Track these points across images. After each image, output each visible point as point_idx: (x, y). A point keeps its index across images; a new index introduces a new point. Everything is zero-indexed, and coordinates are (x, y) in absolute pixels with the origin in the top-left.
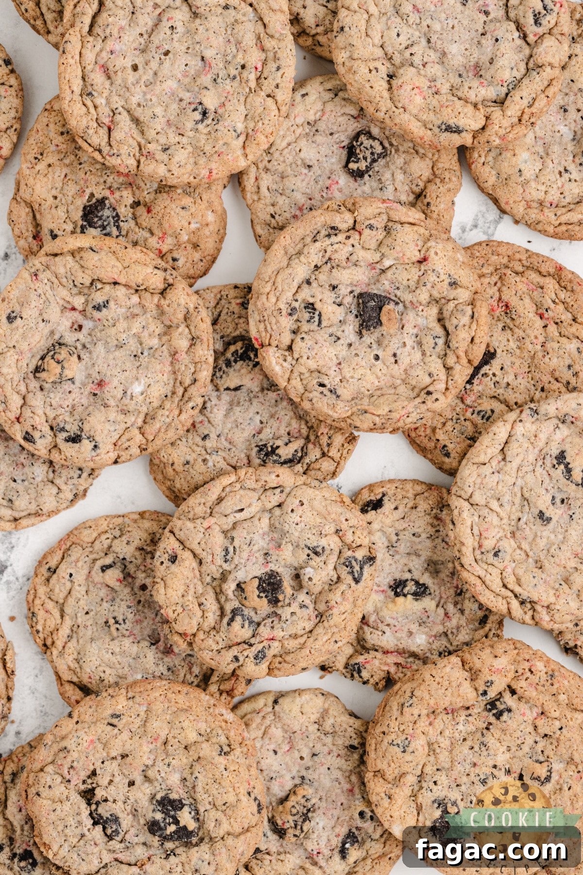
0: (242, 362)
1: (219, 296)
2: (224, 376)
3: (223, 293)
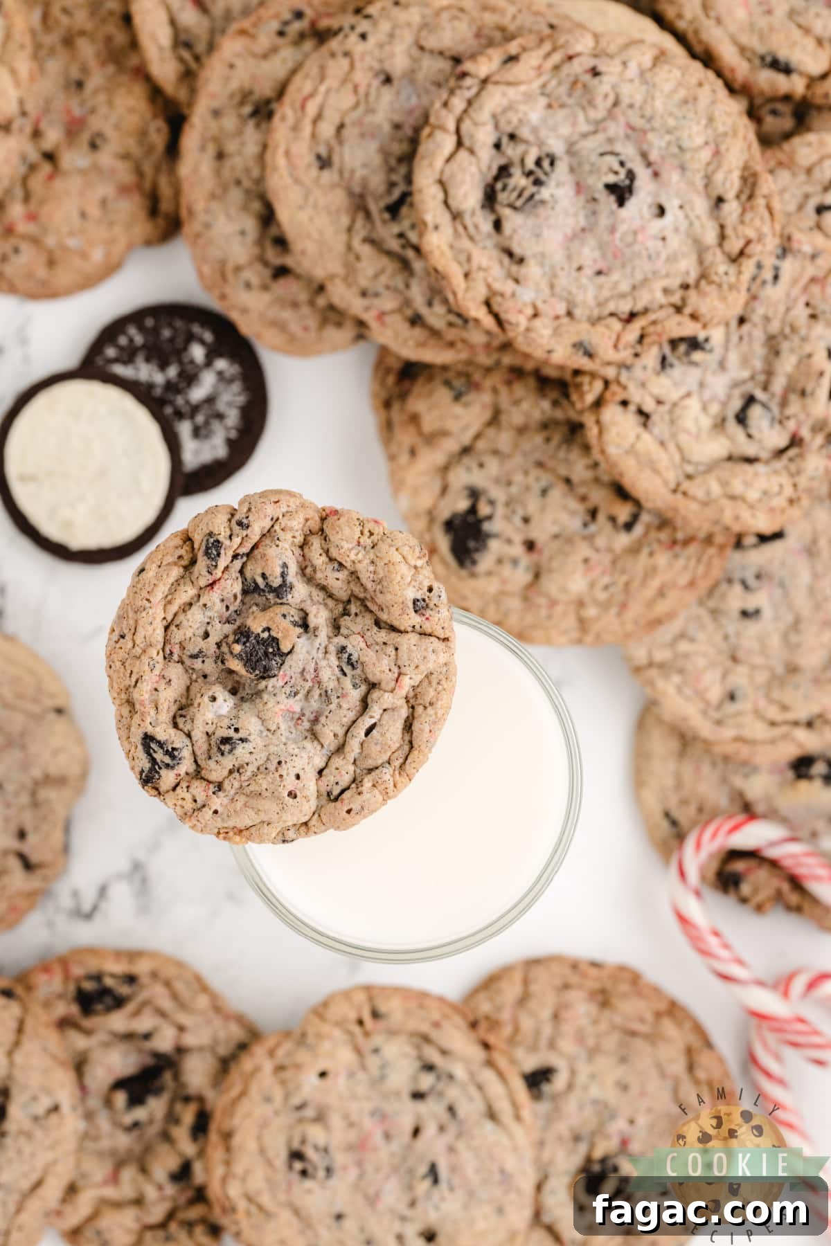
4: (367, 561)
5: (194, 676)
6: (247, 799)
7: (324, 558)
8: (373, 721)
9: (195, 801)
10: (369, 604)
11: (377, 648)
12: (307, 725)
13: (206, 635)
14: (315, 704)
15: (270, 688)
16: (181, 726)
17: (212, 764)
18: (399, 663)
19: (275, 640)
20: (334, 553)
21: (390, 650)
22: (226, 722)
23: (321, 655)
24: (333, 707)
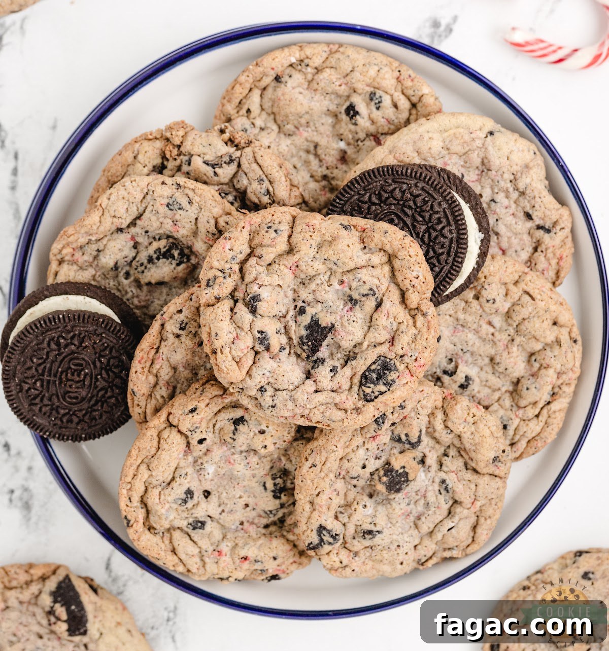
0: (165, 260)
1: (146, 191)
2: (146, 271)
3: (149, 188)
4: (469, 433)
5: (349, 487)
6: (372, 563)
7: (442, 426)
8: (453, 525)
9: (341, 562)
10: (462, 453)
11: (464, 483)
12: (412, 518)
13: (364, 467)
14: (420, 508)
15: (397, 499)
16: (340, 519)
17: (355, 542)
18: (477, 494)
19: (407, 474)
20: (450, 424)
21: (473, 486)
22: (370, 520)
23: (430, 483)
24: (430, 512)
